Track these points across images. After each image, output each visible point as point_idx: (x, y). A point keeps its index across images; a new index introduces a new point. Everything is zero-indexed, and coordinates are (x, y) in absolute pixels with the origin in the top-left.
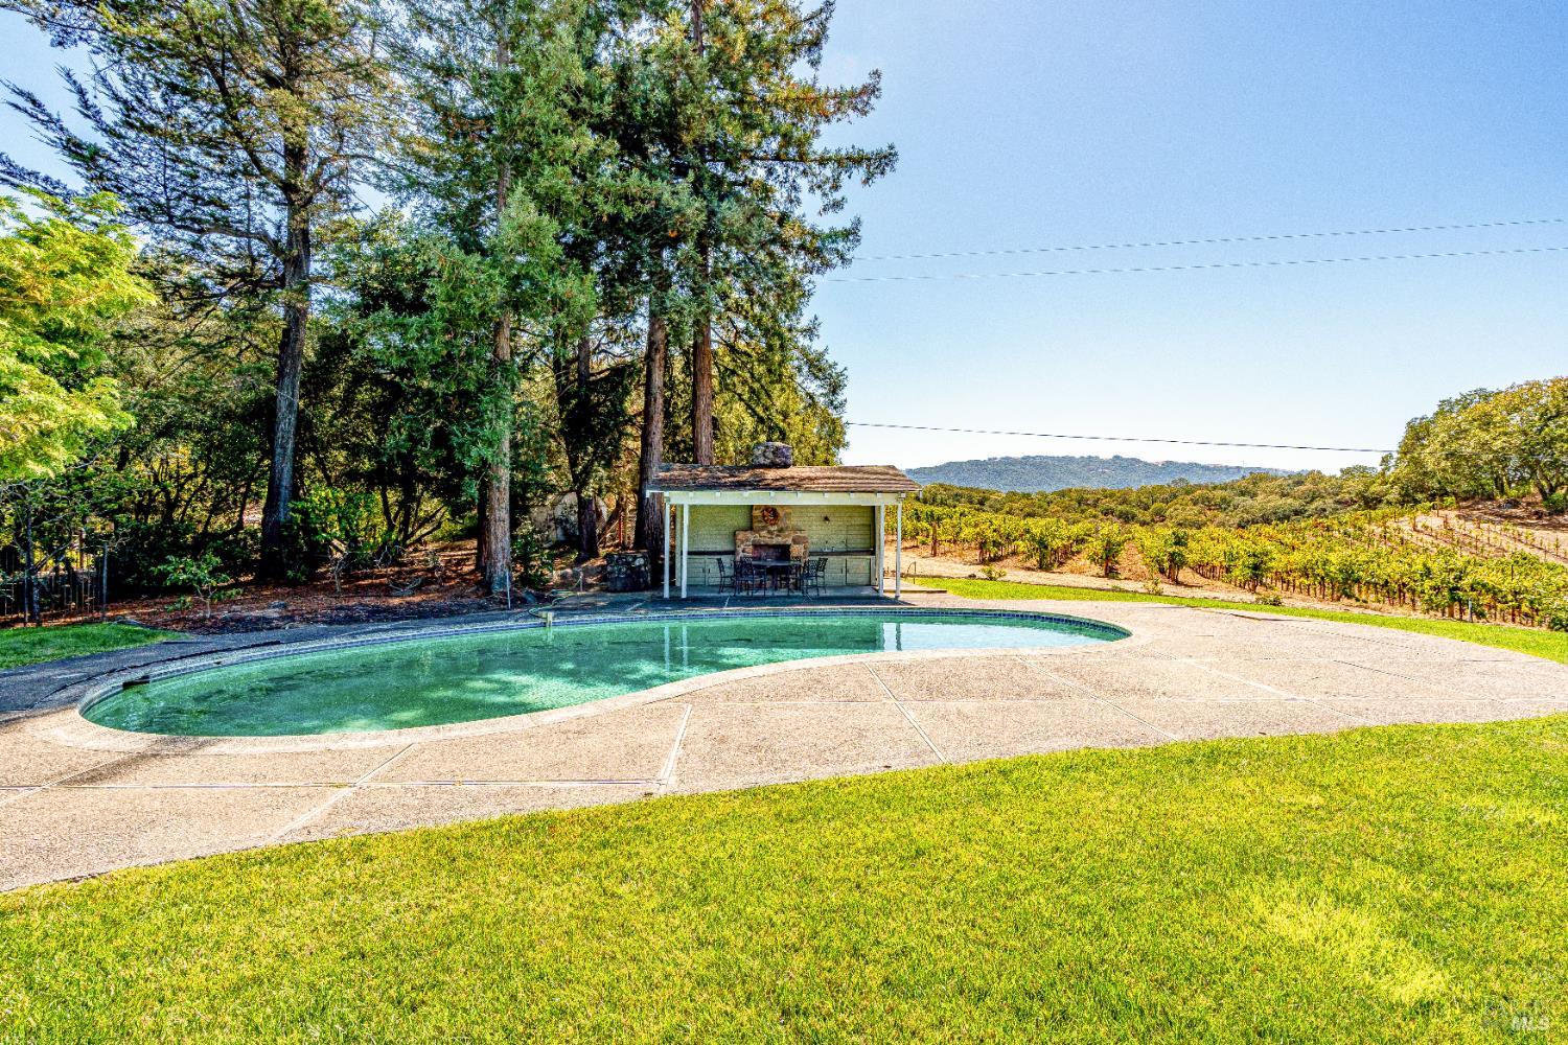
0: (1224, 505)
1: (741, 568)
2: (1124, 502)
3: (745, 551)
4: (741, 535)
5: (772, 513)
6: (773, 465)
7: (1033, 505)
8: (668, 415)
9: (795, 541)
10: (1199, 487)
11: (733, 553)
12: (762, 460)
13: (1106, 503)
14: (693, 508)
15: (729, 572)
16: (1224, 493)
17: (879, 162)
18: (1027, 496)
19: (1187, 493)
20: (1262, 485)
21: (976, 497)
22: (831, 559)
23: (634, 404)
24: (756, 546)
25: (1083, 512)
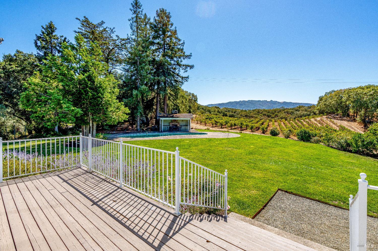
0: (292, 113)
1: (170, 128)
2: (269, 112)
3: (171, 125)
4: (170, 123)
5: (175, 120)
6: (175, 114)
7: (247, 113)
8: (160, 104)
9: (178, 124)
10: (287, 109)
11: (169, 126)
12: (173, 113)
13: (264, 113)
14: (164, 120)
15: (169, 128)
16: (292, 110)
17: (192, 67)
18: (246, 111)
19: (283, 110)
20: (301, 108)
21: (234, 111)
22: (182, 127)
23: (155, 101)
24: (173, 125)
25: (259, 115)
